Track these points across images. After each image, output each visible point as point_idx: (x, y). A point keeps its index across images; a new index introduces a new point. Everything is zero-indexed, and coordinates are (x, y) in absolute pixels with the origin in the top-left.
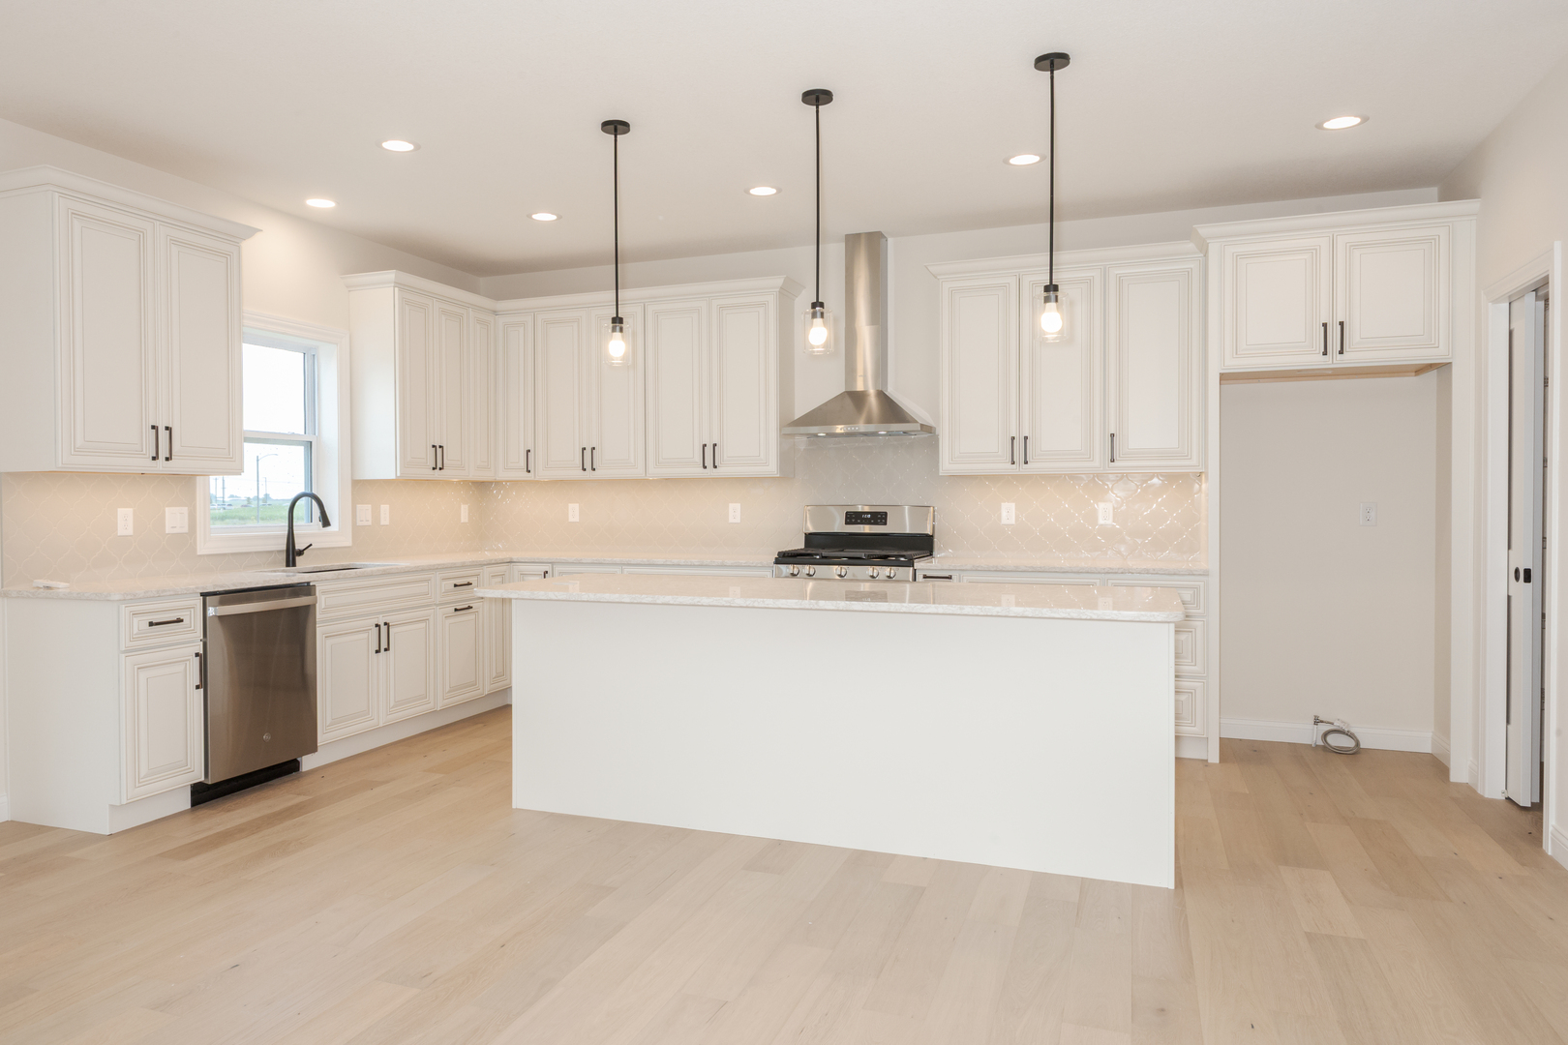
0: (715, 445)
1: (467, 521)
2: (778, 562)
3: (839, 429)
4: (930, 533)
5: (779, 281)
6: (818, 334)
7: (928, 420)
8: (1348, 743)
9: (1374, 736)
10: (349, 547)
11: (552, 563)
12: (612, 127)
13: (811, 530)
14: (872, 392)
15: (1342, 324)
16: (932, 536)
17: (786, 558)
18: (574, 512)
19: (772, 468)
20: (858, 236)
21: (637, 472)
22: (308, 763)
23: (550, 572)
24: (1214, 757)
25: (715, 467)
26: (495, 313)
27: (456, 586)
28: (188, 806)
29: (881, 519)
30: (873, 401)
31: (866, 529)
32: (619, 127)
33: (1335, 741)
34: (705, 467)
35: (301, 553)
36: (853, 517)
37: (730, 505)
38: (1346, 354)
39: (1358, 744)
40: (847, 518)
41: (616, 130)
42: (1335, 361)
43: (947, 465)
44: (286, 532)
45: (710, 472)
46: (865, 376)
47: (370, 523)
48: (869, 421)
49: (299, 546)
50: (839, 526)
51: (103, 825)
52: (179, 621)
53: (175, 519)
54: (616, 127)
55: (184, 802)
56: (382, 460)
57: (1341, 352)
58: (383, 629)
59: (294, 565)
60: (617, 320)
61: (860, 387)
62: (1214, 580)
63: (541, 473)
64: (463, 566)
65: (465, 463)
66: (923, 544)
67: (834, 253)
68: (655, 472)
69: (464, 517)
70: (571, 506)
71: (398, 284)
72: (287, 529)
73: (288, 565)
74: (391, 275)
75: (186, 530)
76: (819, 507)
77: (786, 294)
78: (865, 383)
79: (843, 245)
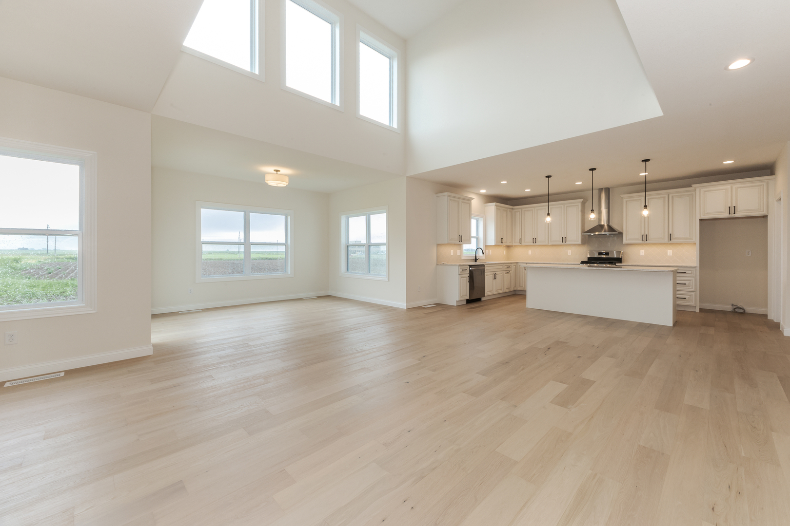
2: (581, 263)
3: (597, 233)
5: (582, 200)
6: (593, 216)
7: (620, 230)
8: (742, 311)
9: (749, 309)
10: (484, 259)
12: (548, 177)
13: (589, 256)
14: (606, 225)
15: (734, 207)
16: (621, 258)
17: (583, 262)
18: (530, 252)
20: (602, 189)
21: (546, 243)
22: (483, 299)
24: (698, 310)
26: (513, 209)
27: (507, 267)
29: (608, 254)
30: (606, 227)
31: (604, 256)
33: (738, 310)
36: (600, 254)
38: (736, 214)
39: (745, 311)
42: (732, 216)
43: (625, 241)
44: (475, 256)
46: (604, 221)
47: (488, 254)
48: (605, 231)
49: (477, 258)
50: (596, 255)
51: (455, 304)
52: (466, 270)
53: (459, 252)
55: (465, 302)
56: (492, 240)
57: (734, 213)
58: (495, 274)
59: (477, 261)
60: (548, 214)
61: (602, 224)
62: (698, 269)
63: (523, 244)
64: (509, 263)
65: (507, 242)
66: (619, 260)
67: (596, 192)
68: (550, 243)
69: (505, 254)
71: (496, 205)
73: (475, 262)
74: (494, 203)
75: (461, 254)
76: (591, 252)
77: (583, 204)
78: (604, 222)
79: (598, 191)
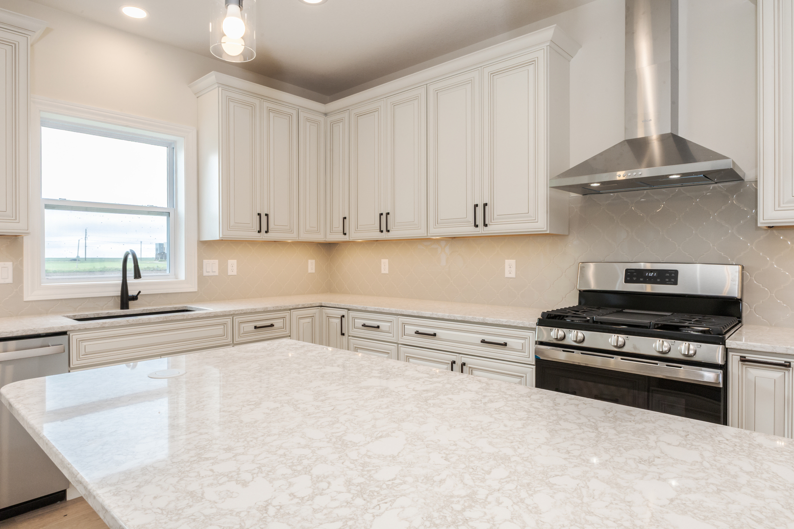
0: (485, 205)
1: (313, 271)
2: (541, 323)
5: (549, 34)
10: (195, 292)
11: (349, 310)
16: (741, 300)
17: (551, 318)
18: (385, 266)
19: (541, 224)
21: (420, 233)
22: (70, 496)
23: (346, 316)
25: (486, 225)
27: (256, 327)
29: (670, 277)
31: (648, 288)
34: (476, 226)
35: (135, 298)
36: (632, 276)
37: (506, 261)
40: (627, 276)
44: (121, 282)
45: (481, 230)
46: (647, 121)
47: (217, 274)
49: (132, 292)
50: (620, 285)
59: (127, 307)
63: (353, 234)
64: (266, 311)
68: (436, 231)
70: (383, 260)
72: (121, 279)
73: (122, 308)
74: (213, 77)
75: (10, 280)
77: (559, 51)
78: (647, 128)
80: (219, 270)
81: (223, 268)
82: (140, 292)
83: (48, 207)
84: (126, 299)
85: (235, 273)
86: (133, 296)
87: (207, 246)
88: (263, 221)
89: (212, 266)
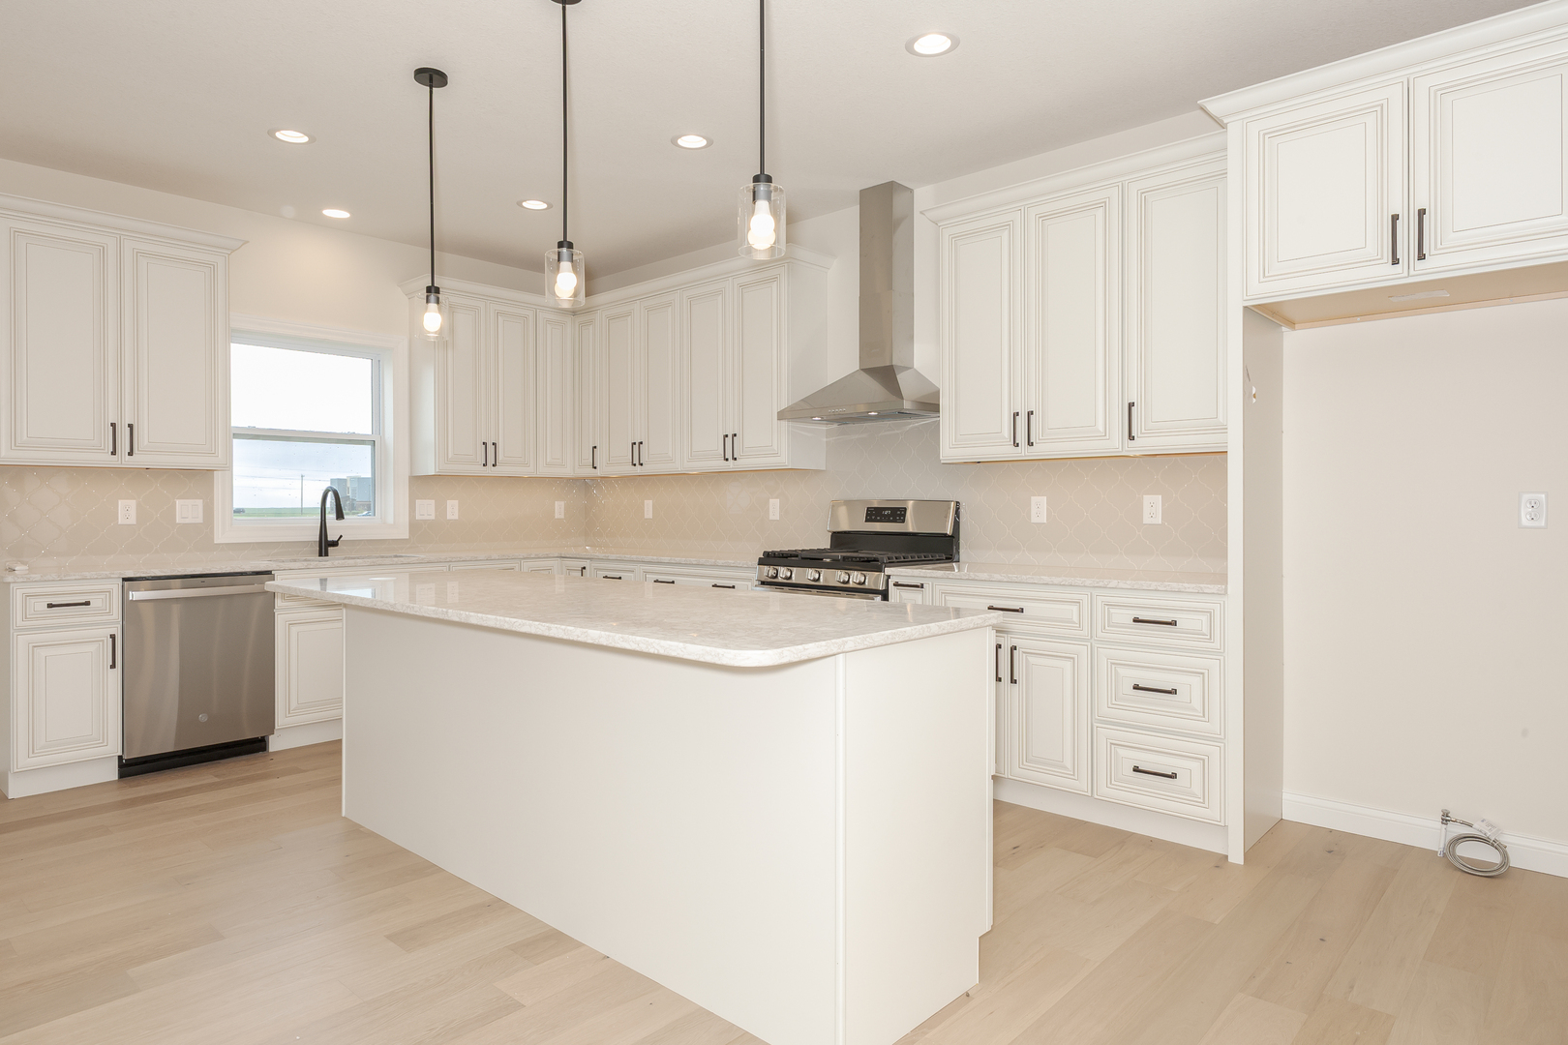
1: (562, 516)
2: (761, 562)
4: (949, 532)
8: (1494, 858)
10: (407, 540)
12: (427, 75)
13: (845, 527)
15: (1420, 213)
16: (955, 536)
17: (771, 558)
22: (275, 744)
23: (588, 568)
24: (1236, 856)
28: (116, 777)
29: (900, 516)
31: (879, 527)
32: (435, 77)
33: (1467, 851)
34: (726, 459)
35: (335, 544)
36: (874, 514)
37: (771, 500)
38: (1427, 260)
39: (1505, 856)
40: (867, 515)
41: (431, 80)
42: (1410, 272)
43: (950, 449)
47: (433, 517)
49: (331, 536)
50: (859, 522)
52: (87, 603)
53: (187, 511)
54: (431, 77)
55: (112, 773)
57: (1419, 258)
59: (326, 555)
66: (940, 546)
73: (320, 555)
75: (200, 520)
80: (436, 511)
81: (441, 509)
82: (341, 536)
83: (237, 436)
84: (325, 546)
85: (456, 517)
86: (333, 541)
87: (420, 483)
88: (490, 451)
89: (426, 509)
